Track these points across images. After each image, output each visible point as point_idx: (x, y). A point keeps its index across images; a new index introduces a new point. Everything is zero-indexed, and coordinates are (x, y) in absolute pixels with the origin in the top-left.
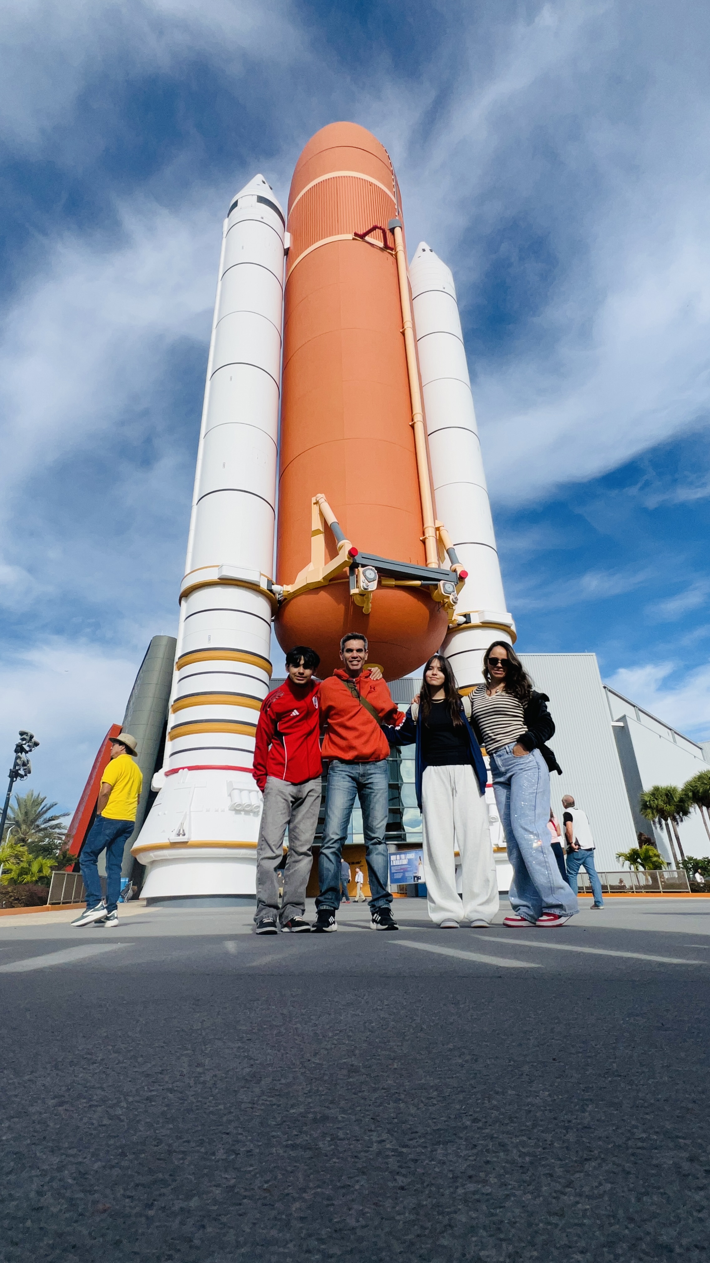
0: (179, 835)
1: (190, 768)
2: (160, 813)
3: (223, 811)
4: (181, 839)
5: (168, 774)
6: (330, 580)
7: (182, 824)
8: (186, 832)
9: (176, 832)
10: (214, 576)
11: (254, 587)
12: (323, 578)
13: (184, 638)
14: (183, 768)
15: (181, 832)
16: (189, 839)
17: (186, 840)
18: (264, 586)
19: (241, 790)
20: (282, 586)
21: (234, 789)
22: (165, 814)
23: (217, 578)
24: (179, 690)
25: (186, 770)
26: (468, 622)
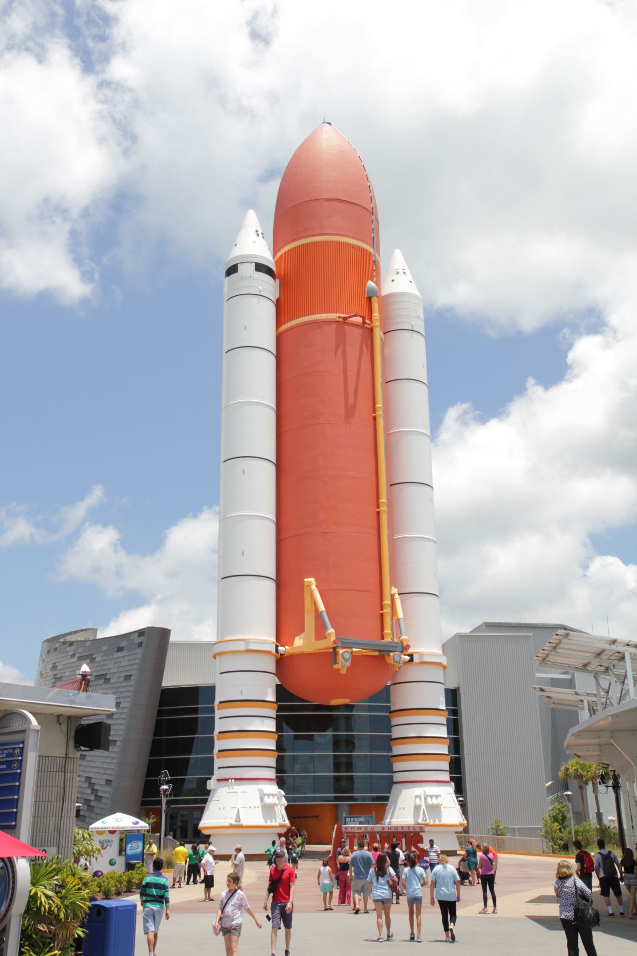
0: (236, 821)
1: (236, 779)
4: (238, 823)
5: (218, 781)
6: (319, 651)
9: (234, 819)
10: (241, 647)
11: (267, 653)
12: (314, 650)
14: (232, 779)
15: (238, 820)
18: (273, 650)
19: (268, 795)
20: (284, 647)
21: (264, 794)
23: (244, 649)
24: (221, 725)
25: (233, 780)
26: (411, 660)
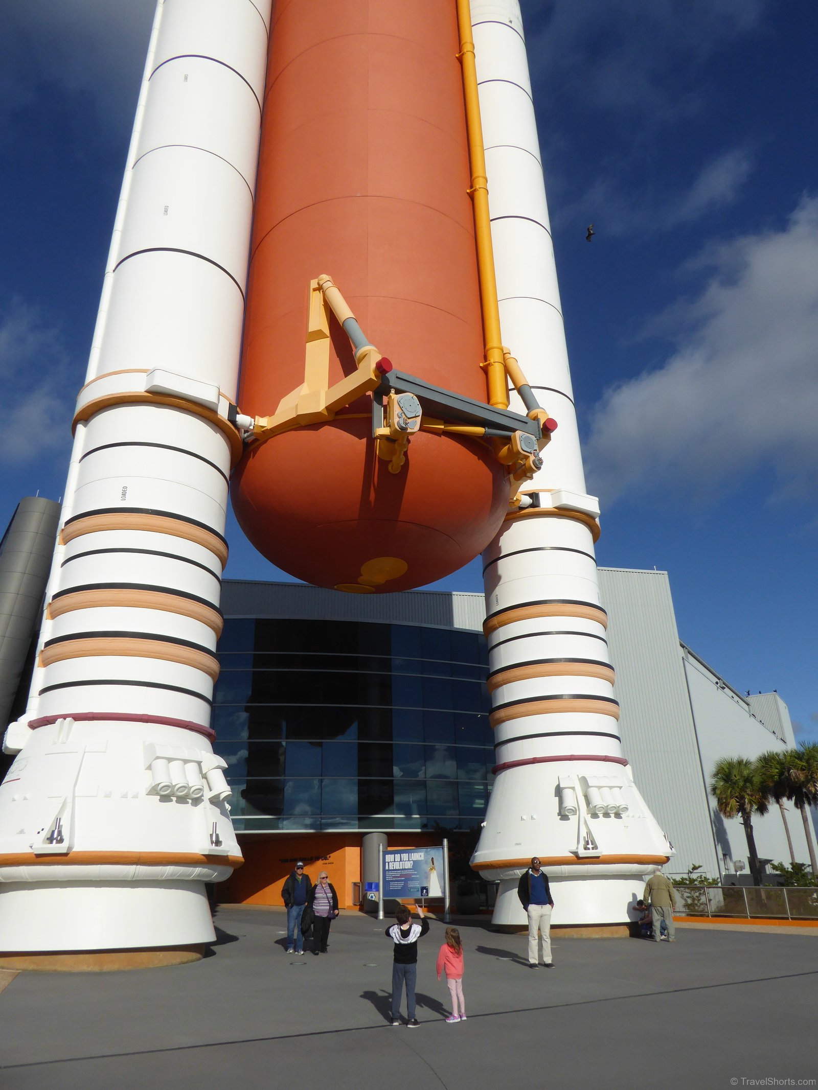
0: (50, 840)
1: (78, 717)
2: (16, 797)
3: (135, 797)
4: (55, 848)
5: (34, 725)
6: (338, 413)
7: (58, 820)
8: (65, 834)
9: (45, 834)
10: (139, 386)
11: (207, 413)
12: (327, 408)
13: (78, 490)
14: (65, 717)
15: (56, 835)
16: (70, 848)
17: (65, 851)
18: (223, 412)
19: (170, 760)
20: (253, 417)
21: (158, 758)
22: (25, 799)
23: (143, 391)
24: (63, 578)
25: (68, 719)
26: (535, 504)
